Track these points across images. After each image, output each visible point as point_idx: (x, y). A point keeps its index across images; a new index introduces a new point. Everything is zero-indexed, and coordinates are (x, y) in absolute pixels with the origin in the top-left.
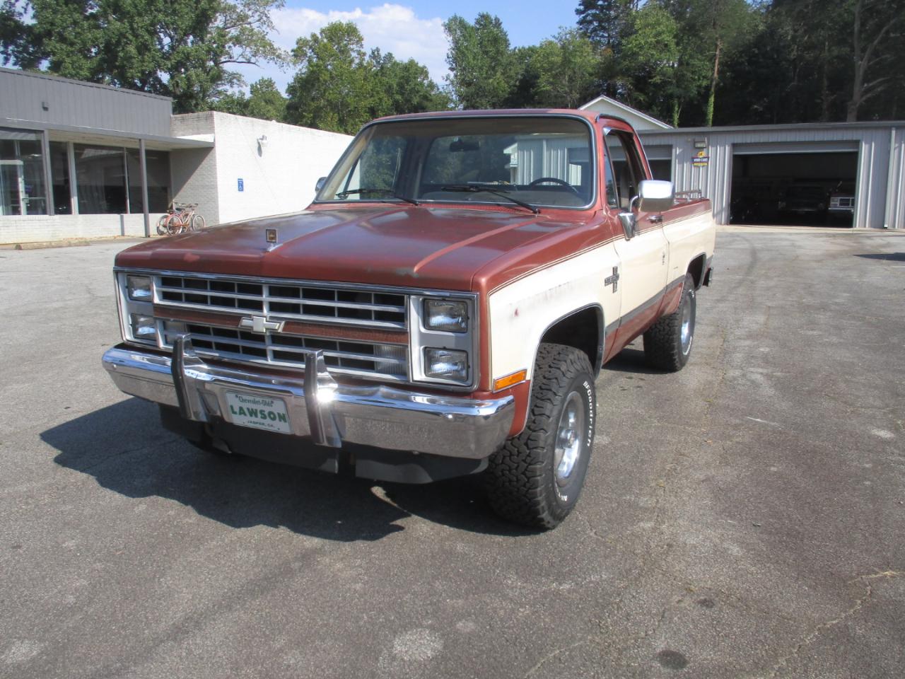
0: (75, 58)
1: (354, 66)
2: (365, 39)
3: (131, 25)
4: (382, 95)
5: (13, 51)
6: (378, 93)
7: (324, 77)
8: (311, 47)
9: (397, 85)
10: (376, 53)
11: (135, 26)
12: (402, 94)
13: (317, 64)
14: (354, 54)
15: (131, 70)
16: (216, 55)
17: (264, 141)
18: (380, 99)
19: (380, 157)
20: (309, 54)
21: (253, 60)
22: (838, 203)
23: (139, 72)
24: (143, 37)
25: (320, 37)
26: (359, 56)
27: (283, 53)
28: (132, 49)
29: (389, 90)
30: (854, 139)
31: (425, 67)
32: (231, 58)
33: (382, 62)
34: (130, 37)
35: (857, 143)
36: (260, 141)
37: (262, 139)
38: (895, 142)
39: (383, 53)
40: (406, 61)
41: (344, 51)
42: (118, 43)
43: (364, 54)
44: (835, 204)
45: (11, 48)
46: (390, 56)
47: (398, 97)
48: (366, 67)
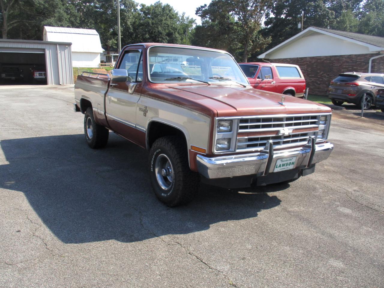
22: (38, 75)
30: (43, 48)
35: (44, 50)
38: (59, 50)
44: (37, 75)
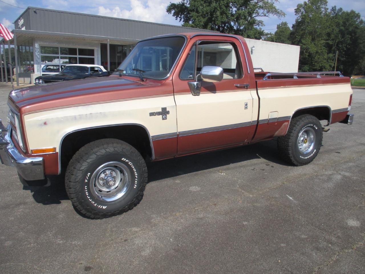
0: (199, 18)
1: (322, 14)
2: (328, 2)
3: (219, 4)
4: (334, 27)
5: (183, 17)
6: (332, 26)
7: (307, 20)
8: (303, 8)
9: (343, 22)
10: (334, 8)
11: (221, 5)
12: (344, 27)
13: (305, 15)
14: (323, 9)
15: (217, 22)
16: (250, 14)
17: (254, 48)
18: (333, 29)
19: (329, 55)
20: (302, 11)
21: (267, 15)
23: (220, 22)
24: (223, 8)
25: (308, 3)
26: (325, 10)
27: (280, 11)
28: (218, 13)
29: (338, 25)
31: (359, 13)
32: (258, 14)
33: (336, 12)
34: (219, 9)
36: (252, 48)
37: (253, 47)
39: (337, 8)
40: (349, 11)
41: (318, 8)
42: (214, 11)
43: (328, 9)
45: (183, 16)
46: (341, 9)
47: (342, 28)
48: (327, 15)
